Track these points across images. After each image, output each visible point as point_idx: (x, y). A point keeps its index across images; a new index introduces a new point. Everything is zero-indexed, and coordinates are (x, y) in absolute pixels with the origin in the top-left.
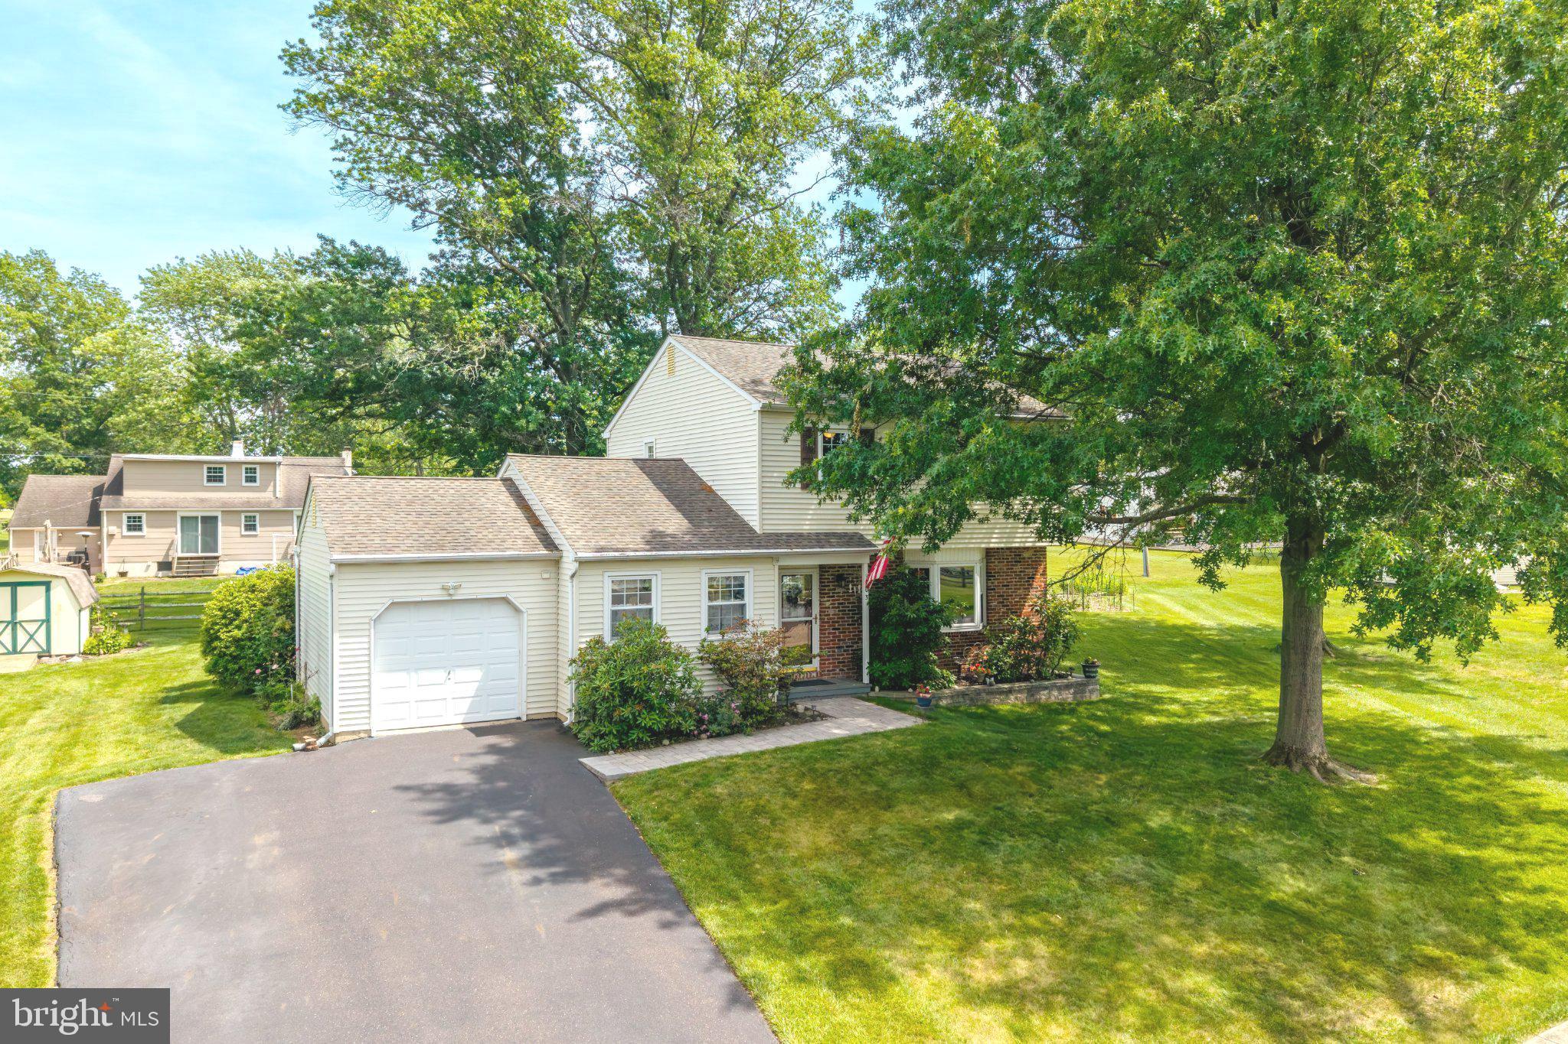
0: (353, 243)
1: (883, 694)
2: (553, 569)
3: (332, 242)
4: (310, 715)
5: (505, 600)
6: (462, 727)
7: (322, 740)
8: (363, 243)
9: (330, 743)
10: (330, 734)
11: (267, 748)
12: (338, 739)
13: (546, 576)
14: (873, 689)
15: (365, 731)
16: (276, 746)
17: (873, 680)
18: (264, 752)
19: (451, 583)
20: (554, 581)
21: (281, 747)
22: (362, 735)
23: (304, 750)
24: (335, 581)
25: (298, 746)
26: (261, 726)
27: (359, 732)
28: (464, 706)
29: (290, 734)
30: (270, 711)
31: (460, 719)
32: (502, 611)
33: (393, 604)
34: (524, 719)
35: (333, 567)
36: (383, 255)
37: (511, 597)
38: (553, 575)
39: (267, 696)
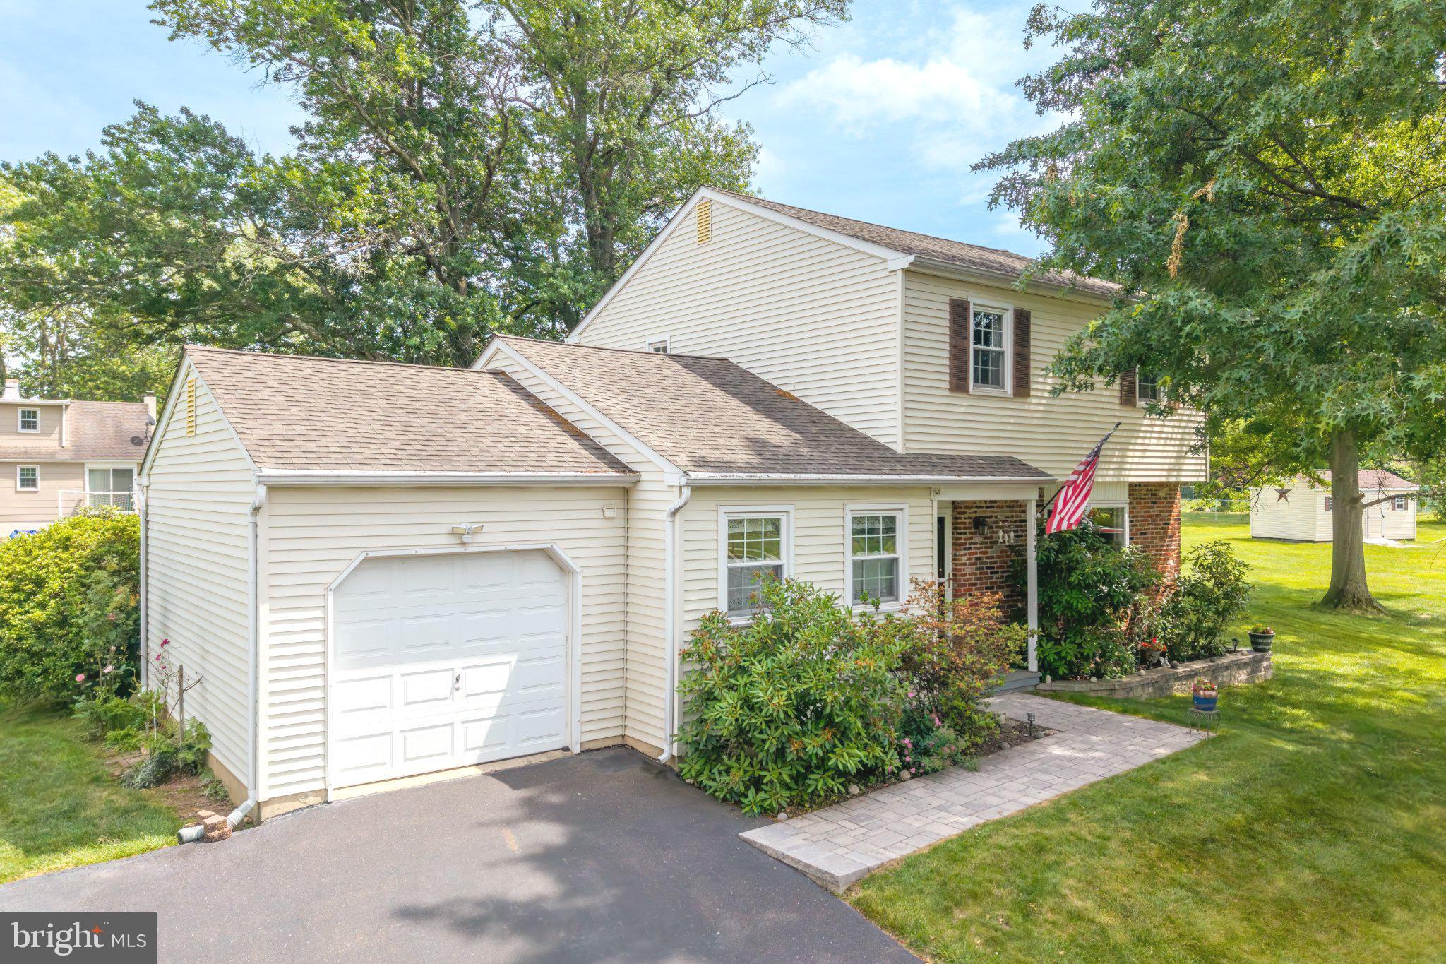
0: (185, 110)
1: (1059, 686)
2: (618, 503)
3: (154, 111)
4: (190, 757)
5: (547, 555)
6: (477, 772)
7: (235, 816)
8: (198, 112)
9: (250, 822)
10: (250, 803)
11: (123, 836)
12: (266, 813)
13: (609, 513)
14: (1042, 680)
15: (316, 793)
16: (138, 832)
17: (1044, 666)
18: (116, 847)
19: (464, 522)
20: (621, 523)
21: (153, 832)
22: (312, 800)
23: (202, 839)
24: (260, 519)
25: (189, 832)
26: (96, 780)
27: (306, 795)
28: (479, 734)
29: (159, 798)
30: (105, 746)
31: (474, 757)
32: (541, 571)
33: (368, 560)
34: (577, 749)
35: (262, 491)
36: (223, 132)
37: (559, 548)
38: (621, 513)
39: (97, 719)
